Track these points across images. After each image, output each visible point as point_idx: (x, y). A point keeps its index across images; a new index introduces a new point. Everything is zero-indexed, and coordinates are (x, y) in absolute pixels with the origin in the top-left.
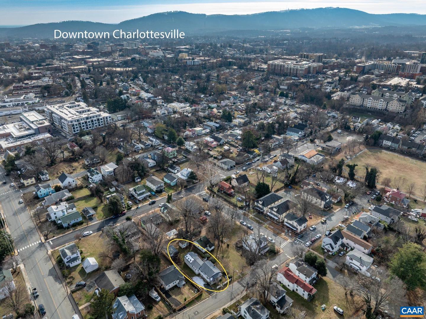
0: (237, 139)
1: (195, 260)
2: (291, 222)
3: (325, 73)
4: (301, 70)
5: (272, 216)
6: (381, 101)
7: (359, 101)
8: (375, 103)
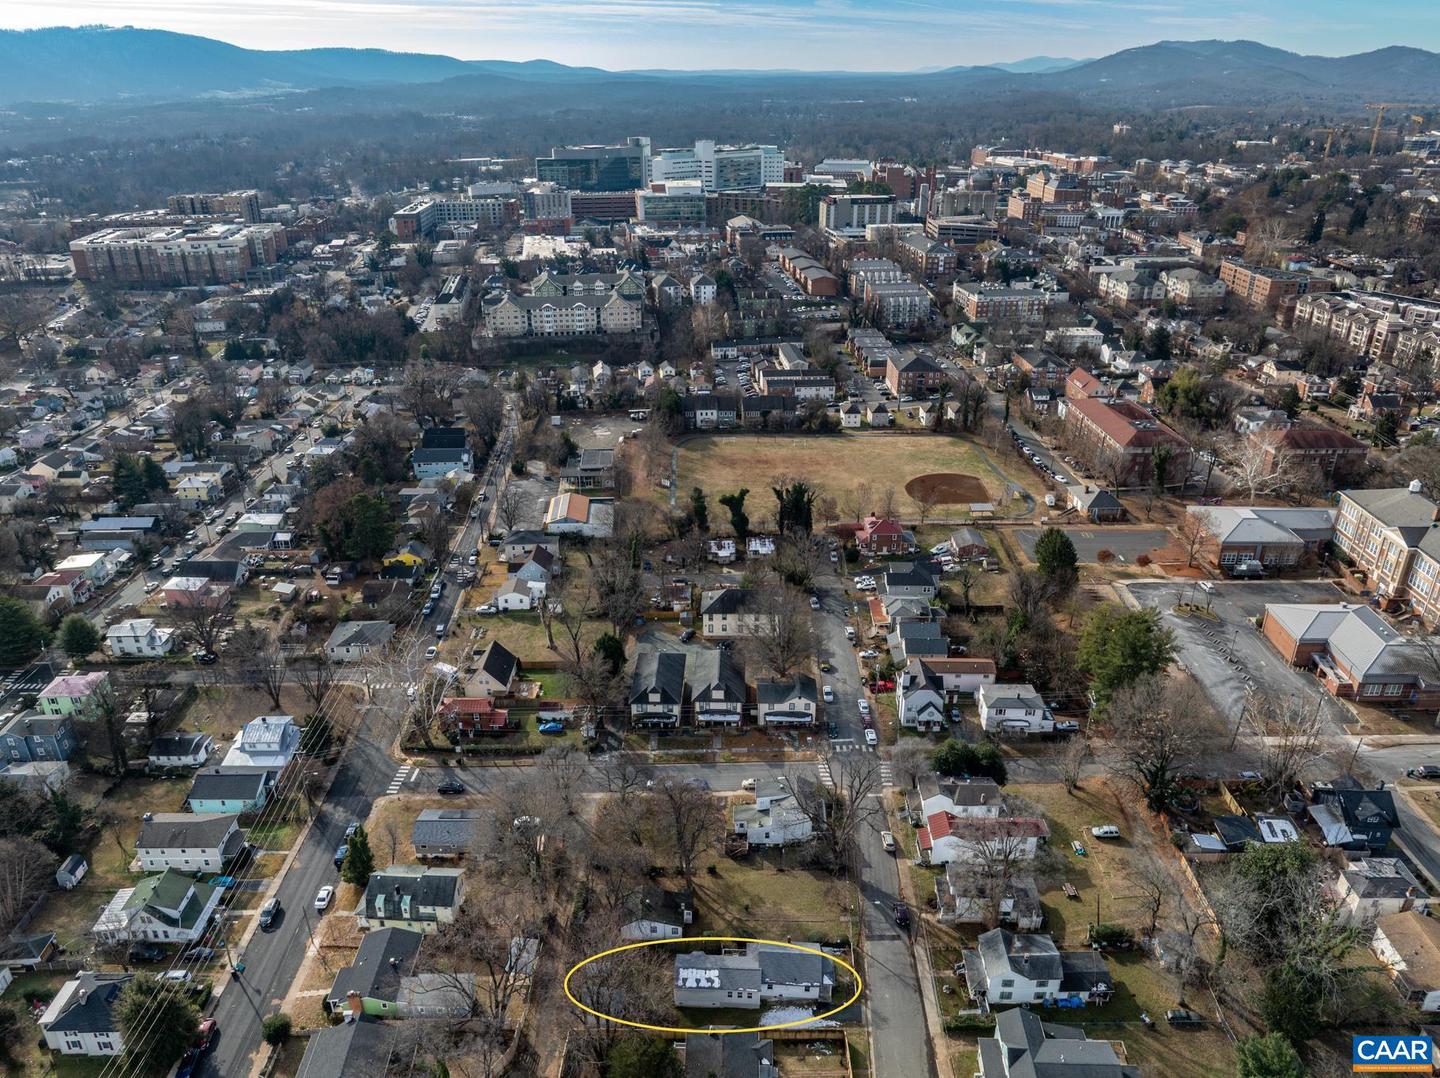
0: (275, 545)
1: (725, 972)
2: (784, 707)
3: (306, 255)
4: (227, 256)
5: (718, 718)
6: (579, 308)
7: (519, 320)
8: (564, 318)
